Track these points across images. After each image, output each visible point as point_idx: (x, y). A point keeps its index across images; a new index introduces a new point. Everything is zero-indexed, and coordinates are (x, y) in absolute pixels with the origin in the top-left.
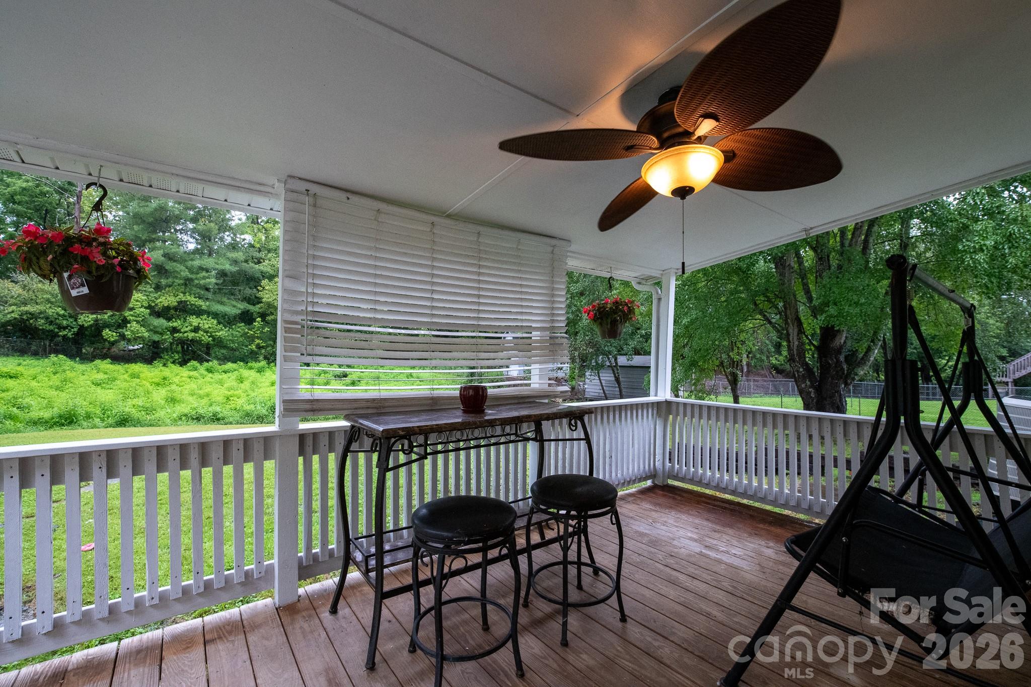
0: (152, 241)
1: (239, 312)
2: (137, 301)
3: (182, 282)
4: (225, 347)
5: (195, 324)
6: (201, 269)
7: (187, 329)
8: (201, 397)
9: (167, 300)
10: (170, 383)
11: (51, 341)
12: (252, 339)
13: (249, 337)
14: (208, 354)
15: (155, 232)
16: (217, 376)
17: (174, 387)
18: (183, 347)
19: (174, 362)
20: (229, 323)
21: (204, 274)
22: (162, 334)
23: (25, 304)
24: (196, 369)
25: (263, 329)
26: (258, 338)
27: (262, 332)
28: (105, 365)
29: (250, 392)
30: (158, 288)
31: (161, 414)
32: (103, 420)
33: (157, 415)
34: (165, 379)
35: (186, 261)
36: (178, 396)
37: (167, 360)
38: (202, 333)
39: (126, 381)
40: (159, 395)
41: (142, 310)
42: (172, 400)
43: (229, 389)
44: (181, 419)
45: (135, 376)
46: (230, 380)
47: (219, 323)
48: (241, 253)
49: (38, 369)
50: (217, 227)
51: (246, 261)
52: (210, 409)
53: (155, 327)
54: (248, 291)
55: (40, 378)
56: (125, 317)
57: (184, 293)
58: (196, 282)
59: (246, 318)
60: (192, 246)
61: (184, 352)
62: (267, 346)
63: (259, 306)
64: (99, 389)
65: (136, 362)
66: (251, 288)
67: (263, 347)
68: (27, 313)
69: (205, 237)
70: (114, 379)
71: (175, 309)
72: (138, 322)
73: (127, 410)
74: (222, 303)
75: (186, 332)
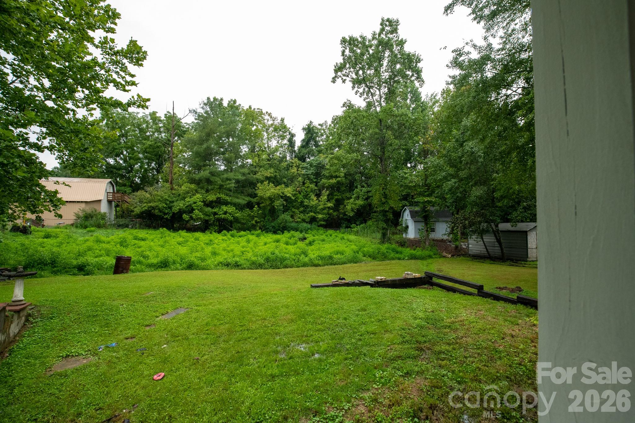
0: (204, 166)
1: (246, 202)
2: (198, 198)
3: (218, 187)
4: (239, 223)
5: (225, 210)
6: (228, 179)
7: (221, 213)
8: (229, 252)
9: (211, 197)
10: (213, 243)
11: (161, 221)
12: (253, 218)
13: (251, 217)
14: (231, 227)
15: (205, 161)
16: (236, 239)
17: (215, 246)
18: (219, 223)
19: (215, 231)
20: (241, 209)
21: (229, 182)
22: (209, 216)
23: (150, 202)
24: (225, 235)
25: (258, 211)
26: (256, 217)
27: (258, 214)
28: (183, 233)
29: (254, 249)
30: (207, 191)
31: (209, 262)
32: (181, 265)
33: (207, 262)
34: (211, 241)
35: (220, 175)
36: (217, 251)
37: (212, 230)
38: (228, 215)
39: (192, 242)
40: (208, 250)
41: (200, 203)
42: (214, 254)
43: (243, 247)
44: (219, 265)
45: (197, 239)
46: (243, 241)
47: (236, 209)
48: (246, 169)
49: (155, 236)
50: (234, 156)
51: (249, 174)
52: (234, 259)
53: (206, 212)
54: (251, 191)
55: (155, 240)
56: (192, 207)
57: (219, 193)
58: (225, 186)
59: (250, 206)
60: (223, 168)
61: (220, 226)
62: (261, 222)
63: (256, 199)
64: (180, 247)
65: (197, 232)
66: (251, 189)
67: (258, 222)
68: (151, 207)
69: (228, 162)
70: (187, 241)
71: (216, 202)
72: (198, 210)
73: (192, 259)
74: (238, 198)
75: (221, 214)
